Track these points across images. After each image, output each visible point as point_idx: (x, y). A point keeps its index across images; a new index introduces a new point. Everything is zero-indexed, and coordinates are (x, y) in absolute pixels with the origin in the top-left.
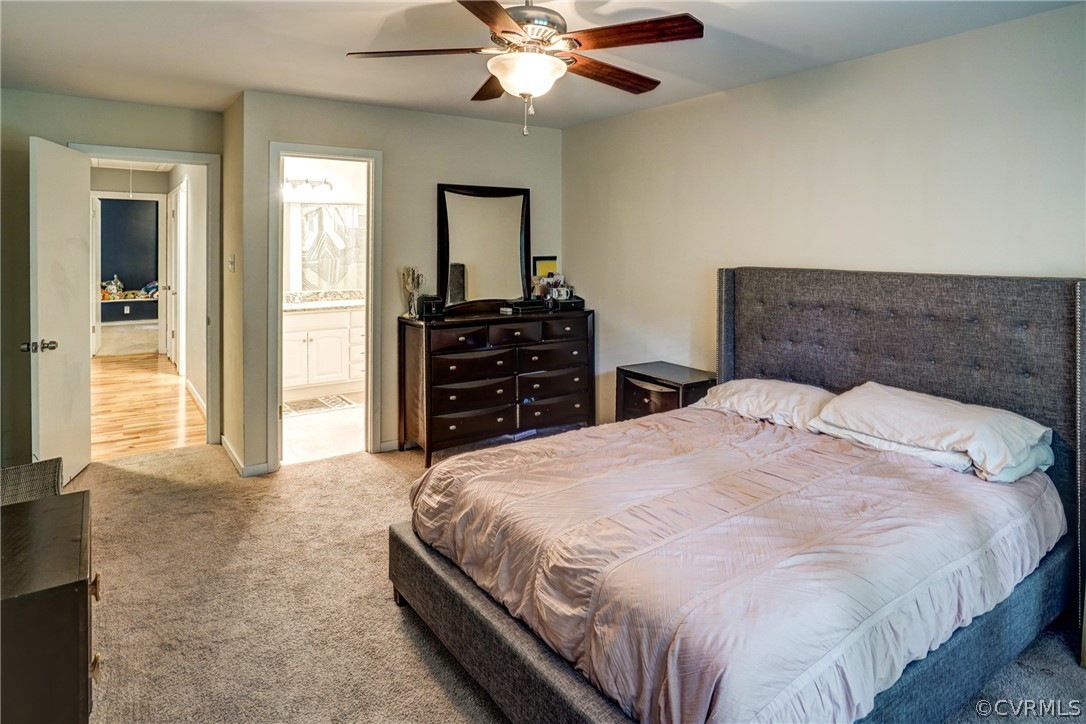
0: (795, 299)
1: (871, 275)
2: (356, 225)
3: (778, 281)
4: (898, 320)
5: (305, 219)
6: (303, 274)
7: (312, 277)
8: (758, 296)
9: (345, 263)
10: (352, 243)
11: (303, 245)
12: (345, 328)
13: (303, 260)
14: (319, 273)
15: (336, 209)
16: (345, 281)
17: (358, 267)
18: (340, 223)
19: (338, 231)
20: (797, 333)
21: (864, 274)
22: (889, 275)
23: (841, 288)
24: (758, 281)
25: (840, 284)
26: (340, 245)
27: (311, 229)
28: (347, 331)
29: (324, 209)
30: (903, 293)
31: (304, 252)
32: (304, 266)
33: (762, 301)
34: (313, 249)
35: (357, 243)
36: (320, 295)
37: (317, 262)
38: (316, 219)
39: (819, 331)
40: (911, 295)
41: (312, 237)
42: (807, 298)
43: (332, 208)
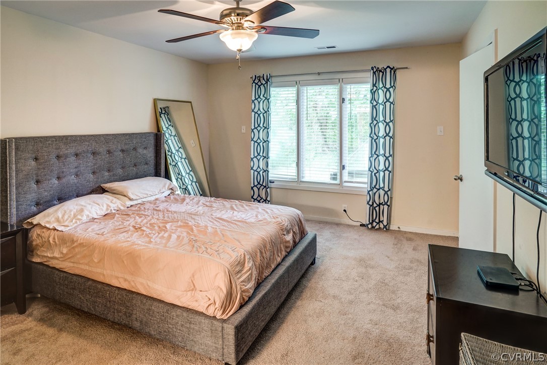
0: (61, 153)
1: (100, 135)
3: (49, 144)
4: (111, 154)
8: (34, 156)
20: (63, 172)
21: (97, 135)
22: (107, 135)
23: (87, 143)
24: (34, 146)
25: (87, 141)
30: (113, 142)
33: (36, 159)
39: (76, 167)
40: (116, 143)
42: (69, 152)
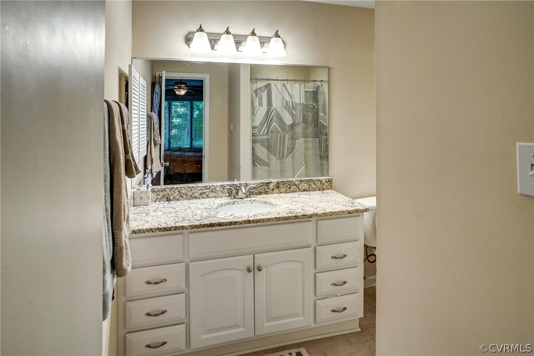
2: (303, 101)
5: (254, 95)
6: (253, 149)
7: (262, 152)
9: (293, 138)
10: (300, 119)
11: (253, 120)
12: (308, 247)
13: (253, 135)
14: (269, 148)
15: (284, 85)
16: (293, 157)
17: (305, 142)
18: (288, 98)
19: (286, 106)
26: (288, 120)
27: (261, 104)
28: (311, 250)
29: (273, 86)
31: (253, 127)
32: (254, 142)
34: (262, 124)
35: (304, 118)
36: (271, 186)
37: (266, 137)
38: (264, 95)
41: (261, 112)
43: (279, 84)
